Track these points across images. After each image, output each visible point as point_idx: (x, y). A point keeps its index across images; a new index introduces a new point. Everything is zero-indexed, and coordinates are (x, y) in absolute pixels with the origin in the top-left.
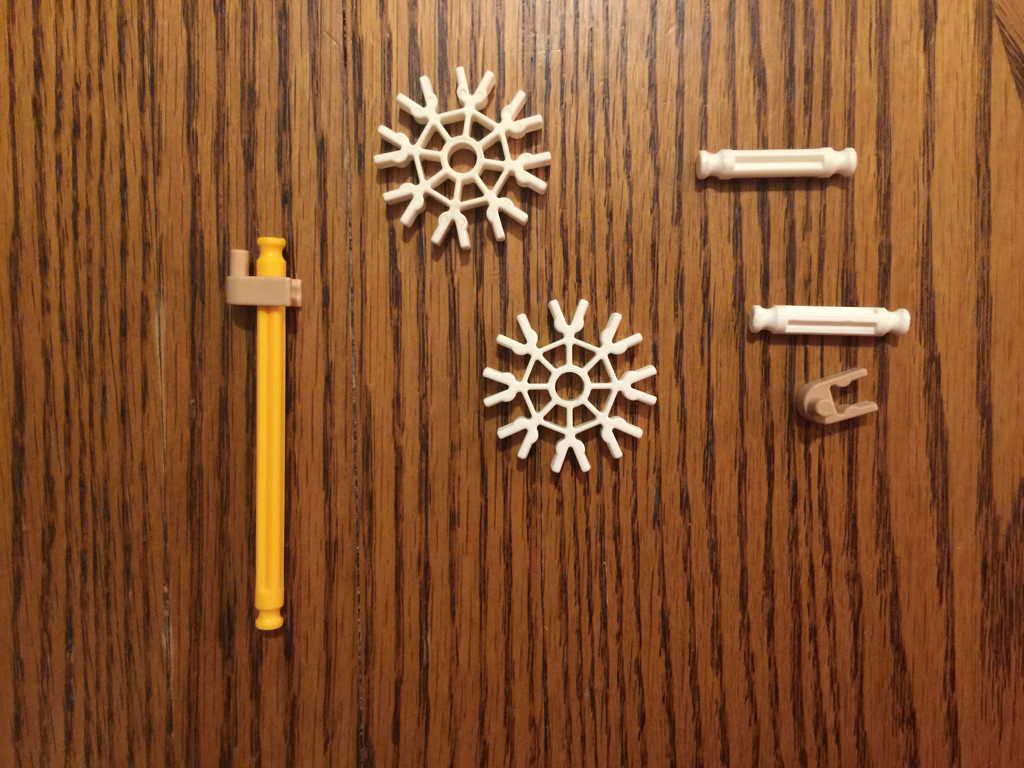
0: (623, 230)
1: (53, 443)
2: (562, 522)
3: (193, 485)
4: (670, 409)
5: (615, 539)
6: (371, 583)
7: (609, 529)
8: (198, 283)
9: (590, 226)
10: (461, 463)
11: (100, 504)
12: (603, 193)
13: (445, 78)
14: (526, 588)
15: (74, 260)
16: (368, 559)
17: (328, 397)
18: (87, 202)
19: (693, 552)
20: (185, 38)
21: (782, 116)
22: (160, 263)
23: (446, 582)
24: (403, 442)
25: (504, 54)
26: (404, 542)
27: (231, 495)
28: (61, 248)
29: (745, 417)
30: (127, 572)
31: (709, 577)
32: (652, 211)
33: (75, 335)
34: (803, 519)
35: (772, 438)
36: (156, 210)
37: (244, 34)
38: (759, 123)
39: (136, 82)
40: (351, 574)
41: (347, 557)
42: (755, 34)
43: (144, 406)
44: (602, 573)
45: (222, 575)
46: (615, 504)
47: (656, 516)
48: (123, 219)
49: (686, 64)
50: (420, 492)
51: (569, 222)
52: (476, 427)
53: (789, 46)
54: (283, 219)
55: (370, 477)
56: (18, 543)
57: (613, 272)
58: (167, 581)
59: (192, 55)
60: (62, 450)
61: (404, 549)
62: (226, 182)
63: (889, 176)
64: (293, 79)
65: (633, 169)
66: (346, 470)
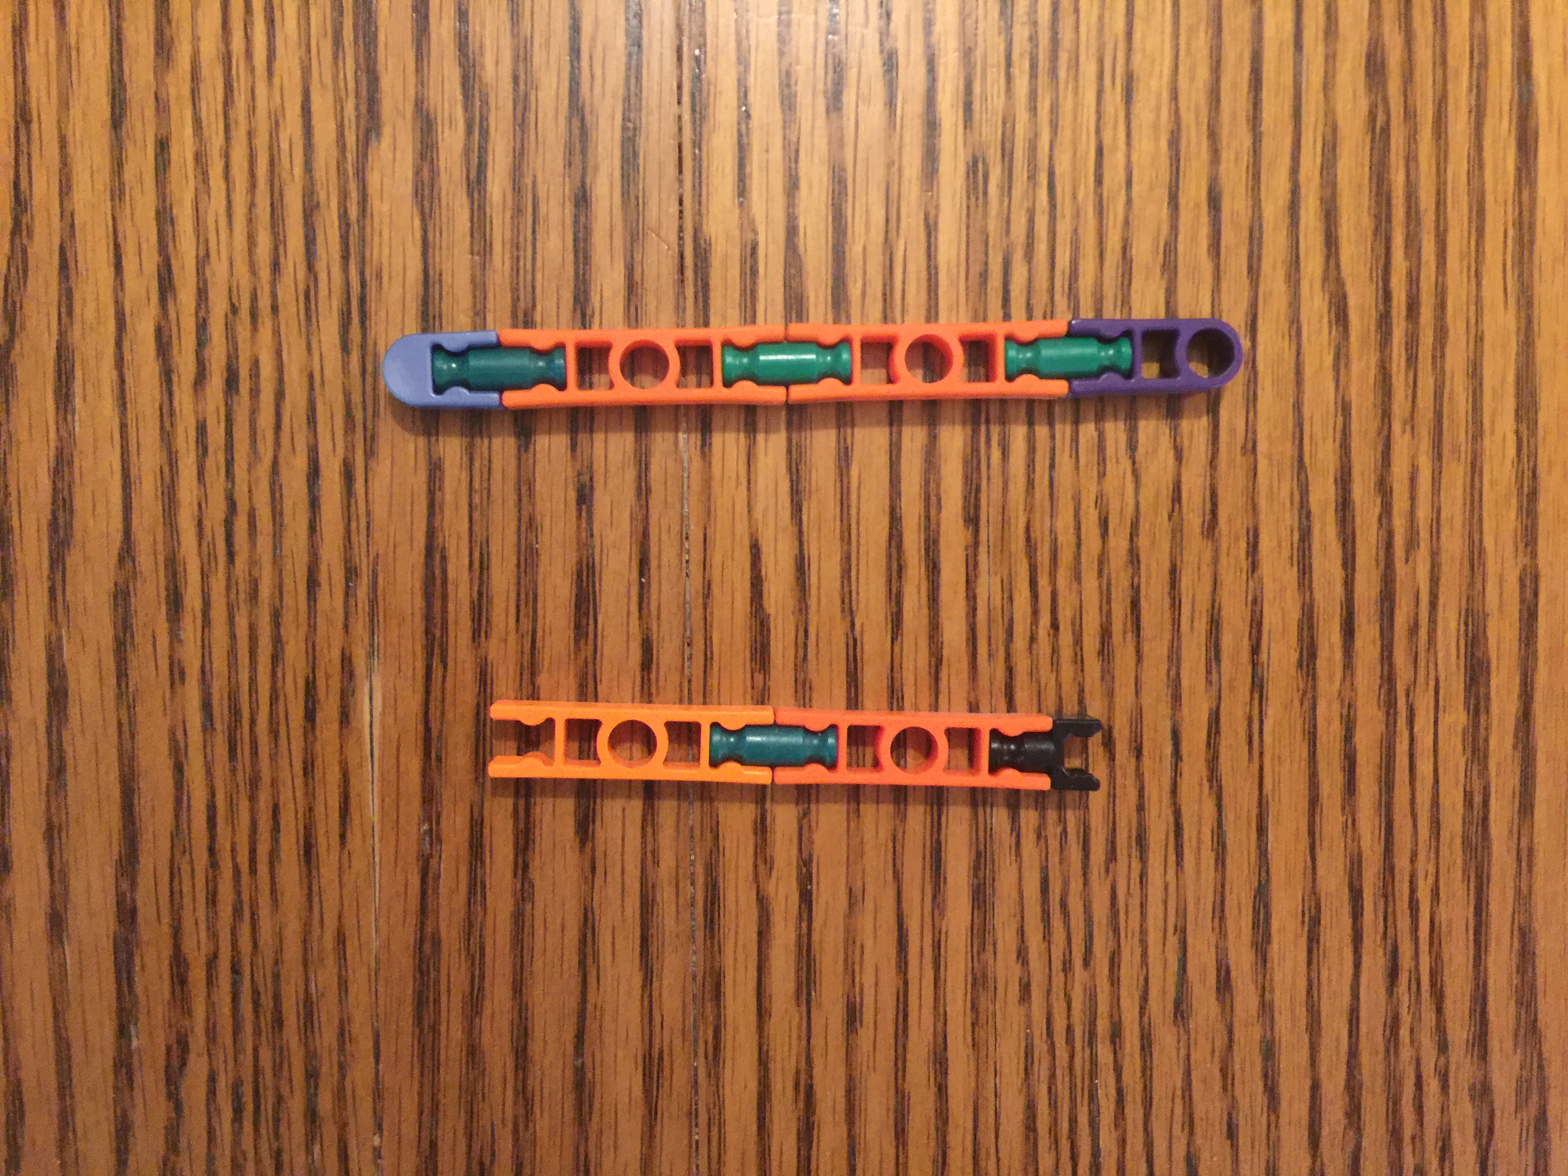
0: (1125, 544)
1: (187, 900)
2: (1028, 1017)
3: (425, 967)
4: (1199, 832)
5: (1113, 1042)
6: (716, 1121)
7: (1103, 1026)
8: (438, 634)
9: (1072, 539)
10: (865, 924)
11: (267, 1002)
12: (1093, 488)
13: (843, 305)
14: (970, 1125)
15: (228, 596)
16: (713, 1082)
17: (649, 818)
18: (250, 498)
19: (1237, 1060)
20: (418, 235)
21: (1373, 371)
22: (373, 602)
23: (841, 1116)
24: (770, 889)
25: (936, 268)
26: (771, 1053)
27: (487, 981)
28: (204, 576)
29: (1318, 842)
30: (312, 1115)
31: (1261, 1099)
32: (1170, 517)
33: (226, 719)
34: (1406, 1004)
35: (1360, 875)
36: (368, 513)
37: (516, 228)
38: (1337, 382)
39: (335, 304)
40: (685, 1109)
41: (680, 1079)
42: (1331, 242)
43: (343, 837)
44: (1093, 1098)
45: (471, 1116)
46: (1112, 985)
47: (1178, 1003)
48: (313, 528)
49: (1224, 286)
50: (798, 970)
51: (1038, 533)
52: (891, 863)
53: (1382, 260)
54: (579, 527)
55: (716, 948)
56: (124, 1071)
57: (1109, 612)
58: (379, 1128)
59: (430, 261)
60: (201, 913)
61: (771, 1066)
62: (486, 470)
63: (1535, 466)
64: (597, 305)
65: (1141, 450)
66: (678, 936)
